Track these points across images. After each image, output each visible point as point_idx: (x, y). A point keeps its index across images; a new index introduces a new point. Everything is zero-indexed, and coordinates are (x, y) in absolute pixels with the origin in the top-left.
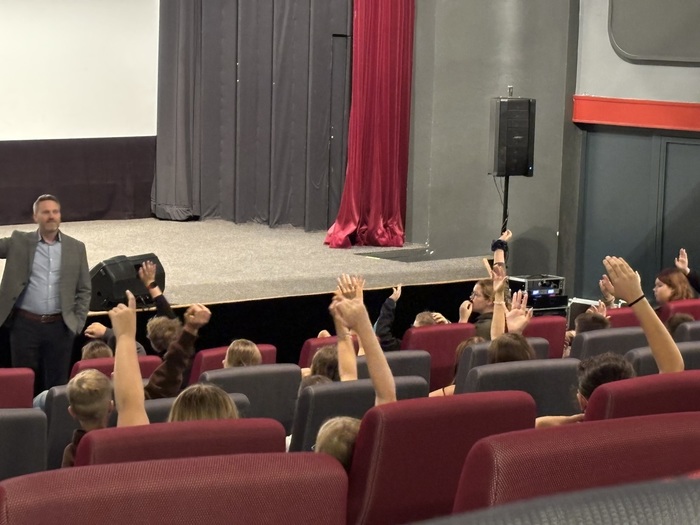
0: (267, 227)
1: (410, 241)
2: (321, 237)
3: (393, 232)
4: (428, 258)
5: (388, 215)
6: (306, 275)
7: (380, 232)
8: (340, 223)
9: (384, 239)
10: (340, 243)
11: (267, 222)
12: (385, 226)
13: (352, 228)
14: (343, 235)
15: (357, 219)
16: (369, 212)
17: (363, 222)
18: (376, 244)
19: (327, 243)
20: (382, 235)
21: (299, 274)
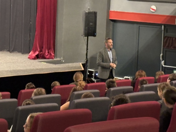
0: (9, 52)
1: (57, 58)
2: (27, 56)
3: (51, 54)
4: (62, 63)
5: (49, 49)
6: (22, 68)
7: (46, 54)
8: (33, 51)
9: (48, 57)
10: (33, 58)
11: (9, 51)
12: (48, 52)
13: (37, 53)
14: (34, 55)
15: (39, 50)
16: (43, 47)
17: (41, 51)
18: (45, 58)
19: (29, 58)
20: (47, 55)
21: (19, 68)
